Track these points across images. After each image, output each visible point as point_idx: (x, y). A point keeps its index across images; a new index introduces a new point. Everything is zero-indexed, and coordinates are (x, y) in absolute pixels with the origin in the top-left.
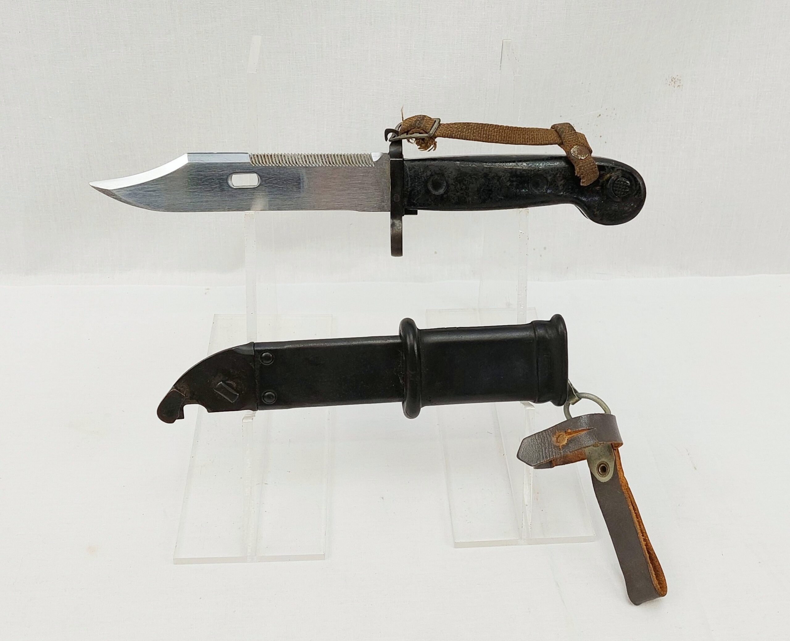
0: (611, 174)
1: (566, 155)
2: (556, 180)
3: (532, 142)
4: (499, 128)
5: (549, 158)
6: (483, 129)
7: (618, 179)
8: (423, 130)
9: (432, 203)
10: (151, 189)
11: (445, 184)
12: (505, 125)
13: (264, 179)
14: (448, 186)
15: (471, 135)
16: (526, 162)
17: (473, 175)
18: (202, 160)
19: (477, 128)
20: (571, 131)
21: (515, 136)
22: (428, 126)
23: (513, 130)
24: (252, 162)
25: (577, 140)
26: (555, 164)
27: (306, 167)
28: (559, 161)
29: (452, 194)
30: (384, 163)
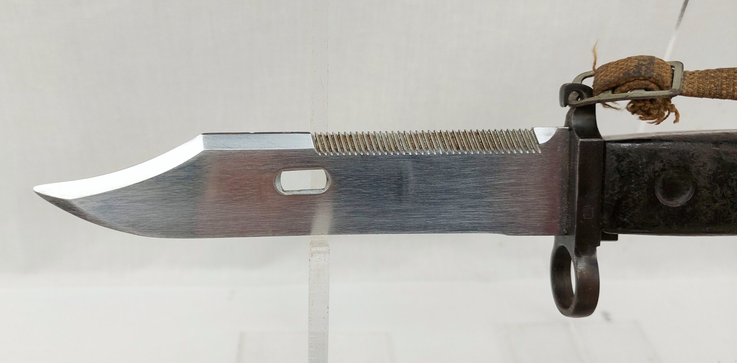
8: (656, 84)
10: (139, 198)
11: (690, 187)
13: (338, 178)
14: (696, 190)
18: (230, 147)
24: (318, 149)
27: (413, 157)
29: (704, 205)
30: (559, 147)
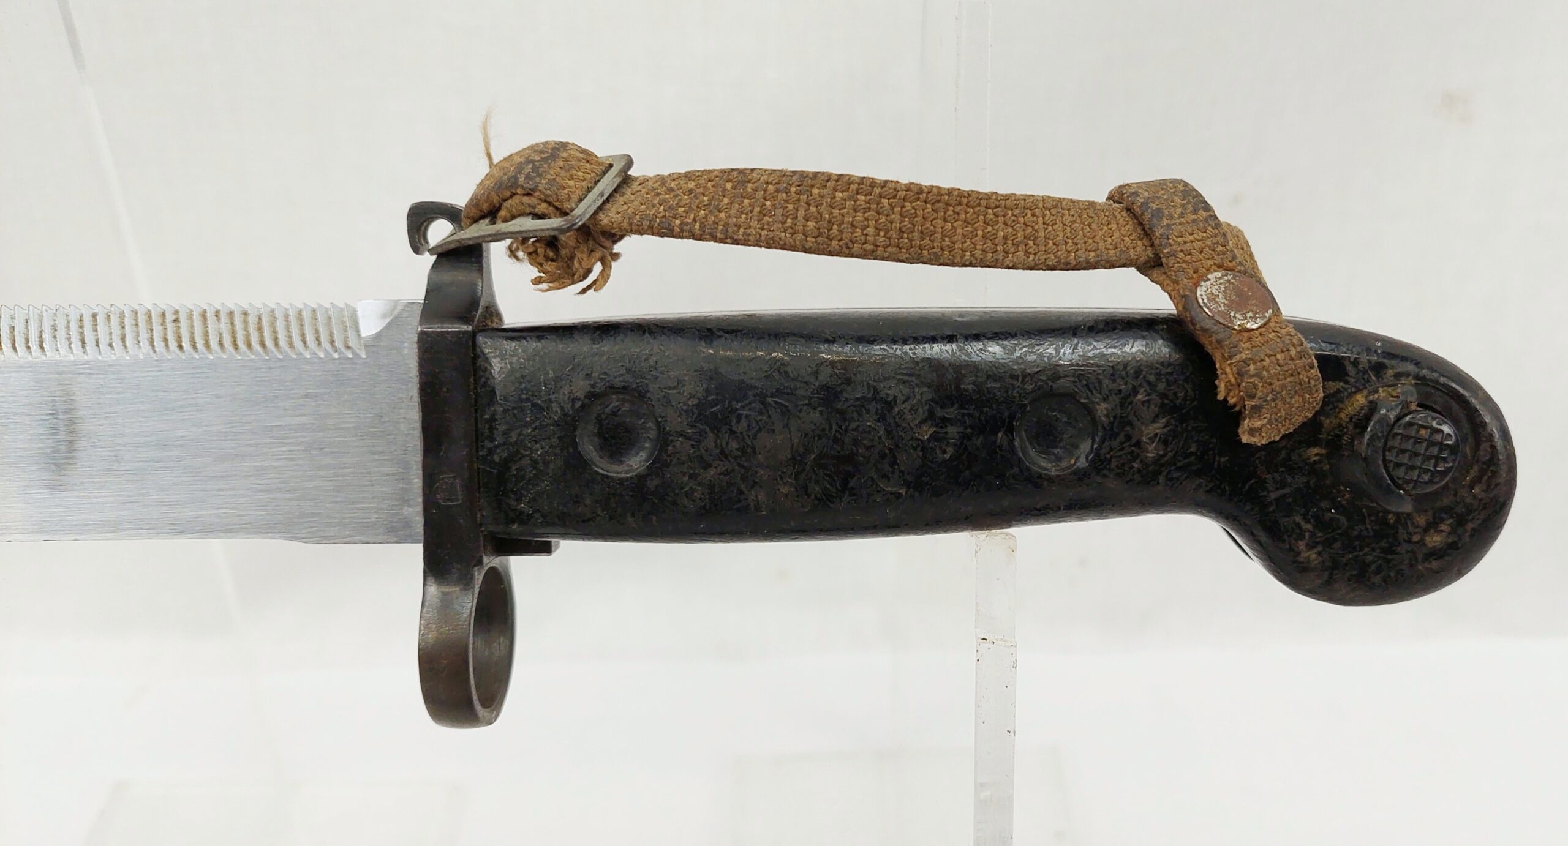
0: (1369, 393)
1: (1175, 312)
2: (1132, 417)
3: (1027, 253)
4: (877, 190)
5: (1101, 326)
6: (804, 197)
7: (1408, 418)
8: (550, 203)
9: (599, 511)
11: (653, 434)
12: (904, 180)
14: (663, 440)
15: (754, 223)
16: (1000, 342)
17: (772, 396)
19: (777, 191)
20: (1195, 212)
21: (949, 226)
22: (571, 183)
23: (938, 201)
25: (1220, 248)
26: (1127, 349)
28: (1144, 338)
29: (684, 474)
30: (406, 345)
